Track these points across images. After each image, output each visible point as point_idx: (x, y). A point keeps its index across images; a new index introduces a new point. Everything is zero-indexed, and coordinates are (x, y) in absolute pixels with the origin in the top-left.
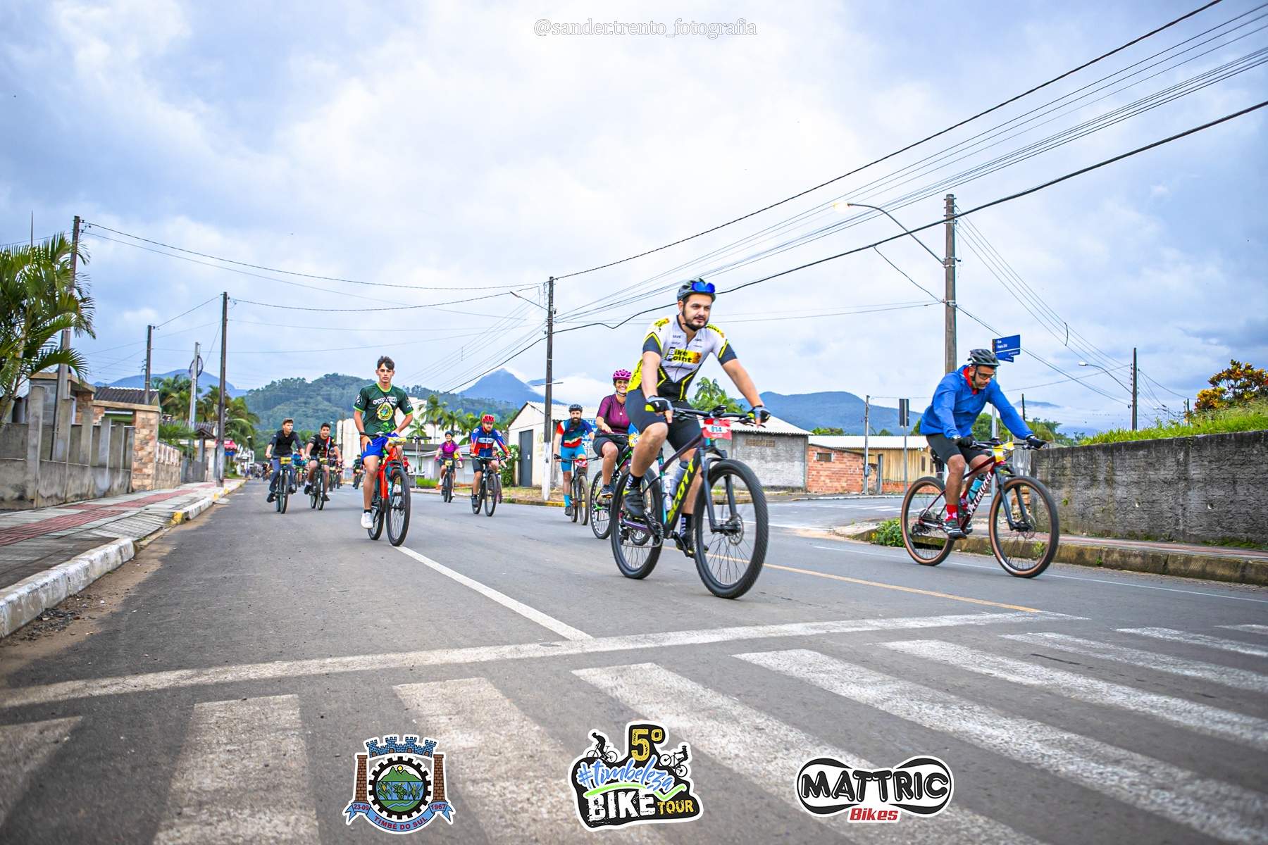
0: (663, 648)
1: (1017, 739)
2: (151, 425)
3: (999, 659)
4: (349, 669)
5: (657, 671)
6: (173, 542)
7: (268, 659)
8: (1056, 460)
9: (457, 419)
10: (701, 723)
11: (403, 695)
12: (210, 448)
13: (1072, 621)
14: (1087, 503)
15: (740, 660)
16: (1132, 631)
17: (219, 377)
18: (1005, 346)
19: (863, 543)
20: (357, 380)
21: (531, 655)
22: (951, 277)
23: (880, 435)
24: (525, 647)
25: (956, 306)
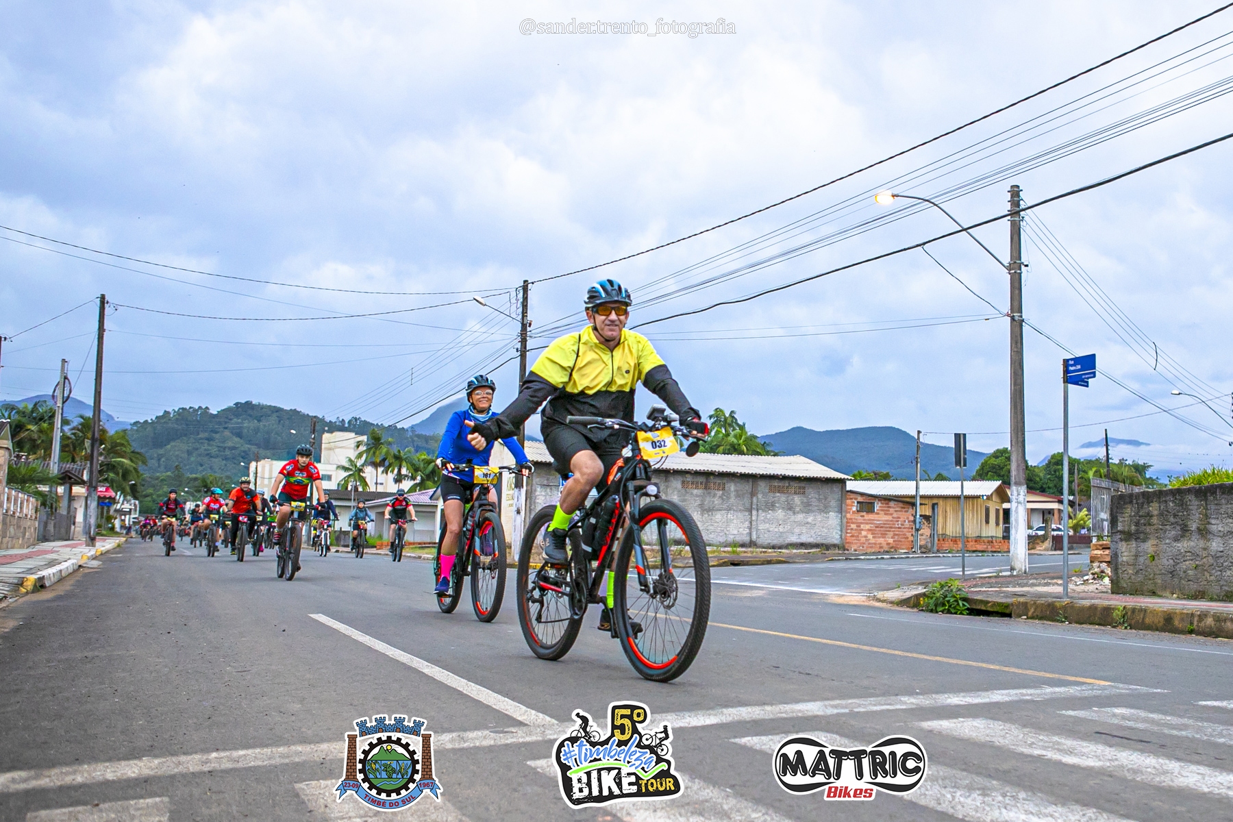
3: (1056, 738)
4: (239, 765)
6: (21, 615)
7: (133, 754)
8: (1141, 506)
9: (405, 459)
11: (307, 795)
12: (78, 496)
13: (1147, 695)
14: (1177, 559)
15: (740, 745)
16: (1215, 705)
17: (93, 405)
18: (1079, 367)
19: (908, 609)
20: (277, 410)
21: (478, 744)
22: (1017, 285)
23: (935, 480)
24: (471, 735)
25: (1023, 321)
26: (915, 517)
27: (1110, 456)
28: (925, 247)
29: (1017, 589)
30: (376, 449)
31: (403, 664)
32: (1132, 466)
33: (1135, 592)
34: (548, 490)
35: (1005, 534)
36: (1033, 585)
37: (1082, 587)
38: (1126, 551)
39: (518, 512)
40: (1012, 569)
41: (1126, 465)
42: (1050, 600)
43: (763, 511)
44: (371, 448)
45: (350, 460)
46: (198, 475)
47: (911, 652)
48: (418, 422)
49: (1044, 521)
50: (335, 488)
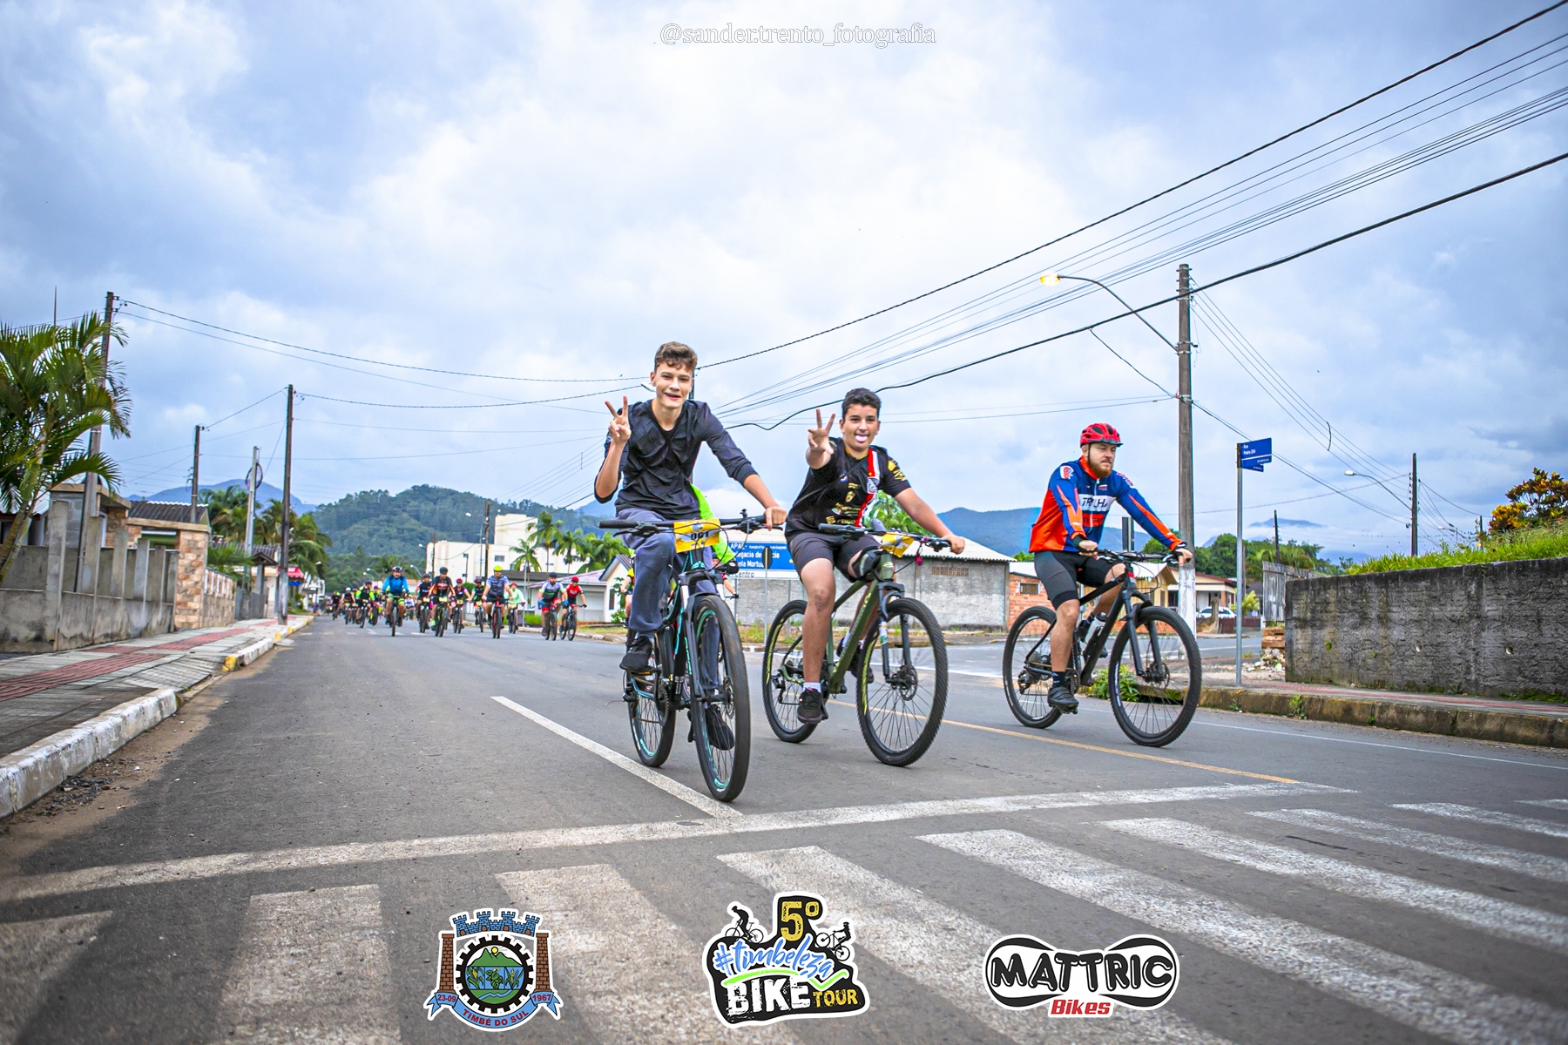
0: (829, 826)
1: (1269, 943)
2: (198, 549)
3: (1246, 842)
4: (441, 853)
5: (821, 857)
6: (226, 694)
7: (341, 839)
8: (1317, 593)
9: (575, 541)
10: (876, 922)
11: (507, 886)
12: (270, 577)
13: (1336, 795)
14: (1356, 647)
15: (926, 843)
16: (1411, 807)
17: (282, 488)
18: (1253, 451)
20: (452, 493)
21: (667, 836)
22: (1186, 366)
25: (1193, 402)
27: (1280, 538)
28: (1094, 329)
30: (546, 531)
31: (586, 750)
32: (1302, 547)
33: (1311, 680)
37: (1254, 675)
38: (1301, 638)
41: (1295, 547)
42: (1223, 688)
43: (927, 592)
44: (542, 530)
45: (523, 542)
46: (378, 556)
49: (1210, 603)
50: (507, 568)
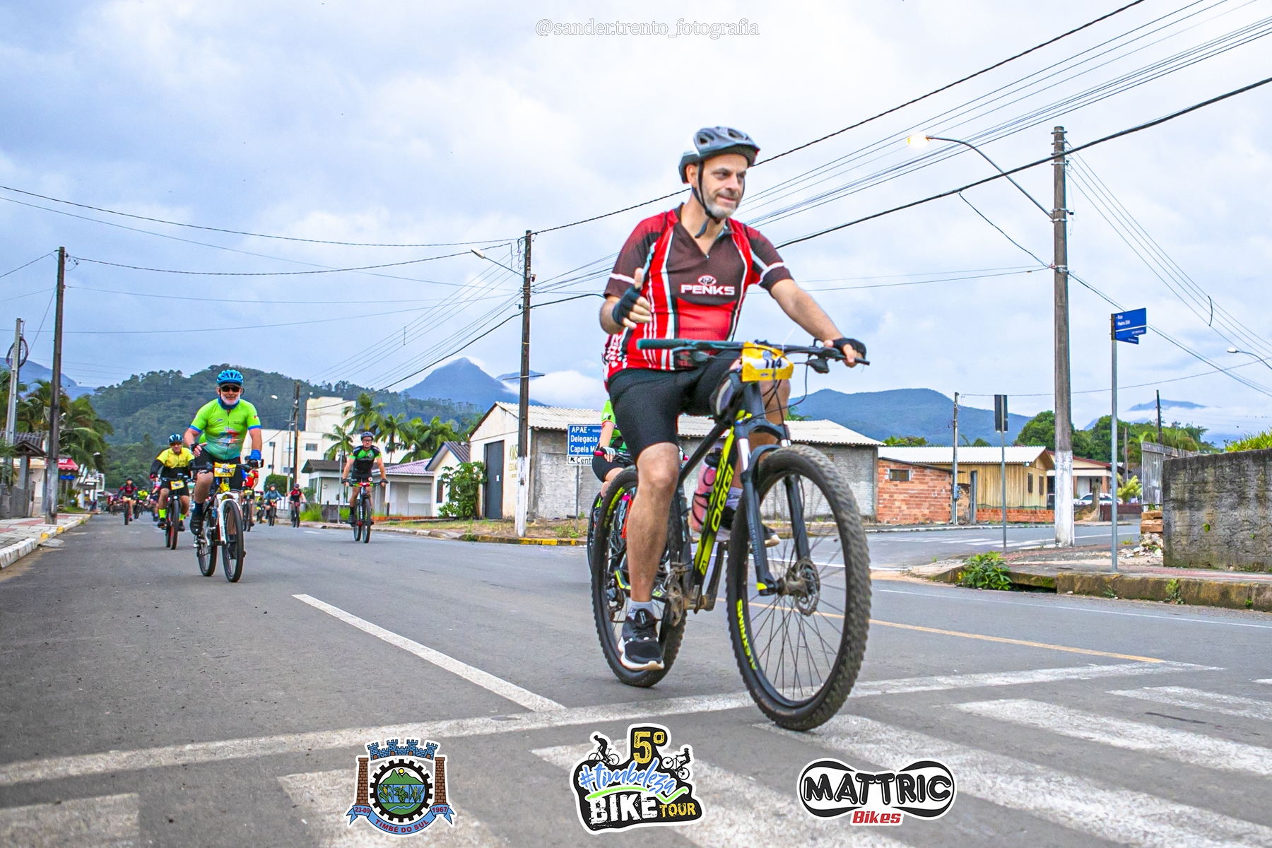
3: (1104, 720)
8: (1195, 472)
9: (398, 427)
11: (291, 789)
12: (37, 469)
14: (1234, 528)
17: (52, 368)
18: (1128, 322)
19: (946, 585)
20: (258, 374)
21: (478, 732)
23: (974, 446)
24: (470, 722)
25: (1068, 273)
26: (952, 485)
27: (1162, 419)
28: (963, 193)
29: (1063, 563)
30: (366, 415)
31: (396, 646)
32: (1186, 430)
33: (1190, 564)
34: (555, 459)
35: (1049, 504)
36: (1080, 558)
37: (1133, 560)
38: (1179, 520)
39: (522, 483)
40: (1057, 541)
41: (1179, 429)
42: (1098, 573)
44: (361, 415)
45: (338, 428)
47: (948, 630)
48: (412, 386)
49: (1092, 489)
50: (321, 458)
